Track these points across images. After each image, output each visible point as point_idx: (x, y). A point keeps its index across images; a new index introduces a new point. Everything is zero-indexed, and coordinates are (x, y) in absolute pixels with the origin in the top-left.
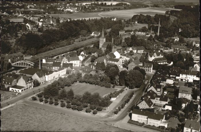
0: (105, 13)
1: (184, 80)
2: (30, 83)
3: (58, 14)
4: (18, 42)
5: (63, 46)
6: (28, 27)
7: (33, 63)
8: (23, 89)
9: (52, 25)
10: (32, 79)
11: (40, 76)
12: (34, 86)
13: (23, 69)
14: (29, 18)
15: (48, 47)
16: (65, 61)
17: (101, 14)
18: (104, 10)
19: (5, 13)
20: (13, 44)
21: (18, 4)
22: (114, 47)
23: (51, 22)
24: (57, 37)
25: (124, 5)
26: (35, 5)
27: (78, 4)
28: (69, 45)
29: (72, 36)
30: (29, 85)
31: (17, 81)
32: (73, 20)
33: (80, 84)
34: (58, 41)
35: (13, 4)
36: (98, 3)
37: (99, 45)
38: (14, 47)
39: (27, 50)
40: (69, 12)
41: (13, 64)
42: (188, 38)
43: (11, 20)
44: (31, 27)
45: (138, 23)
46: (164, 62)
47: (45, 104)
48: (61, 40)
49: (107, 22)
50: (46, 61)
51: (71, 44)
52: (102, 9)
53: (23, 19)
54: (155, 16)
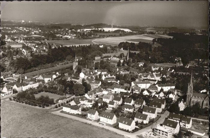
0: (99, 40)
1: (117, 92)
2: (10, 90)
3: (55, 41)
4: (11, 64)
5: (47, 68)
6: (24, 52)
7: (17, 79)
8: (6, 94)
9: (45, 51)
10: (12, 88)
11: (18, 87)
12: (13, 93)
13: (9, 83)
14: (28, 44)
15: (35, 68)
16: (41, 78)
17: (94, 40)
18: (100, 37)
19: (9, 39)
20: (8, 66)
21: (25, 30)
22: (83, 69)
23: (44, 48)
24: (44, 61)
25: (121, 32)
26: (40, 31)
27: (80, 30)
28: (53, 67)
29: (58, 60)
30: (10, 92)
31: (2, 89)
32: (64, 46)
33: (45, 93)
34: (44, 64)
35: (21, 29)
36: (98, 29)
37: (73, 67)
38: (8, 67)
39: (18, 70)
40: (67, 39)
41: (4, 80)
42: (155, 63)
43: (13, 46)
44: (26, 52)
45: (123, 49)
46: (113, 80)
47: (16, 102)
48: (47, 64)
49: (93, 49)
50: (27, 78)
51: (54, 67)
52: (98, 36)
53: (22, 45)
54: (139, 44)
